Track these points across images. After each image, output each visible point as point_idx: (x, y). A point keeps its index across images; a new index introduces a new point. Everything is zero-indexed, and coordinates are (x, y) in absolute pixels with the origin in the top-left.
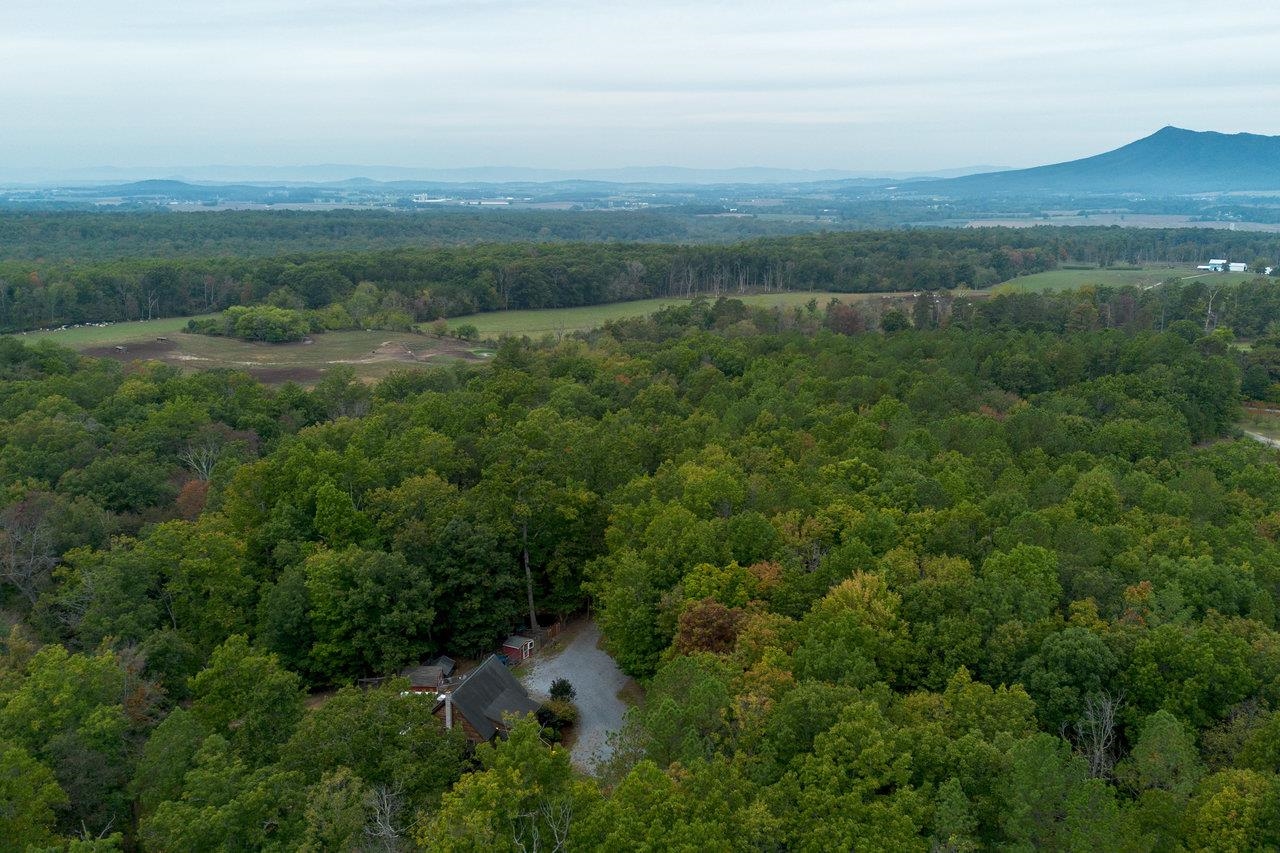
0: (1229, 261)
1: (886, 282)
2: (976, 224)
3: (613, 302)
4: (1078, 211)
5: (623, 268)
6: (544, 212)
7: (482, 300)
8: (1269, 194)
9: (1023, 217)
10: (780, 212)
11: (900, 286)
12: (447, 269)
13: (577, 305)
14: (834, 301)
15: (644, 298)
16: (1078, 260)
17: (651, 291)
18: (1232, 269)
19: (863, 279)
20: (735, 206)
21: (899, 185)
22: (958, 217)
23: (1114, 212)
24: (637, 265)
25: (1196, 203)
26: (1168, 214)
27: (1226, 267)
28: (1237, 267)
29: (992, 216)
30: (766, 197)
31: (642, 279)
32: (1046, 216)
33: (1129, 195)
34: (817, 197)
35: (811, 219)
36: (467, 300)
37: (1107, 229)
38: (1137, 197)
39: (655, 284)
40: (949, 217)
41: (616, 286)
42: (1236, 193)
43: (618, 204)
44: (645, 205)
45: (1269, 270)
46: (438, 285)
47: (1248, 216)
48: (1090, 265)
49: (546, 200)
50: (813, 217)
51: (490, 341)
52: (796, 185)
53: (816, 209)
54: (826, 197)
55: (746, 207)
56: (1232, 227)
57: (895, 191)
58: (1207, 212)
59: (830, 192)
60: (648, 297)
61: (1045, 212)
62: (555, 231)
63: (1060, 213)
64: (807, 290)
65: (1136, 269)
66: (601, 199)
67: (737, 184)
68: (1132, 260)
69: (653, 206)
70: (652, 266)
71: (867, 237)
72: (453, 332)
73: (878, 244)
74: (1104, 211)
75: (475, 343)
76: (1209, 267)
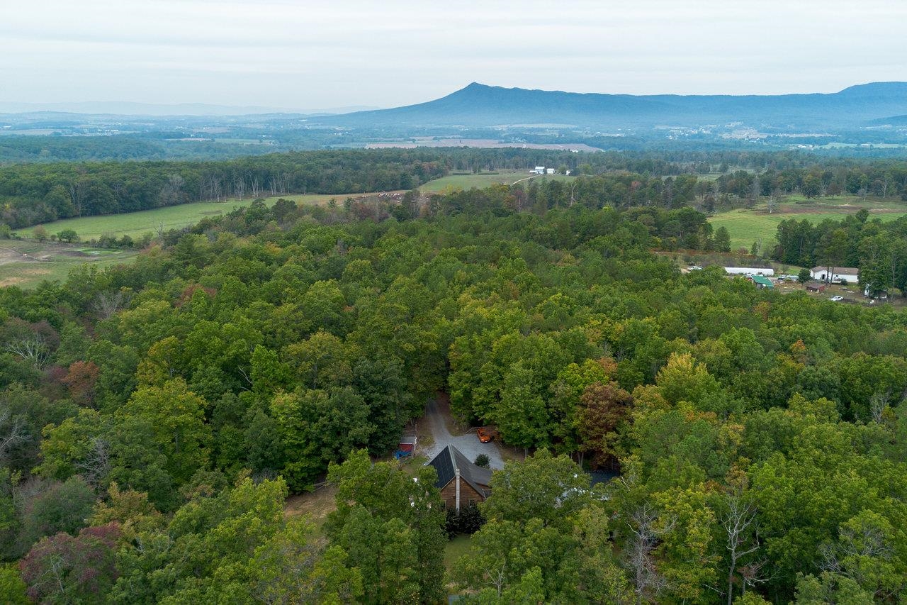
0: (546, 168)
1: (357, 186)
2: (374, 146)
3: (163, 206)
4: (433, 137)
5: (166, 180)
6: (32, 138)
7: (59, 210)
8: (535, 126)
9: (399, 141)
10: (230, 137)
11: (368, 188)
12: (19, 185)
13: (135, 210)
14: (349, 200)
15: (184, 203)
16: (459, 169)
17: (189, 197)
18: (548, 172)
19: (341, 184)
20: (192, 133)
21: (308, 118)
22: (359, 141)
23: (453, 138)
24: (176, 178)
25: (498, 132)
26: (484, 138)
27: (545, 171)
28: (550, 171)
29: (380, 141)
30: (214, 126)
31: (181, 188)
32: (414, 141)
33: (457, 126)
34: (252, 126)
35: (256, 142)
36: (48, 210)
37: (462, 148)
38: (463, 128)
39: (192, 193)
40: (353, 141)
41: (164, 194)
42: (517, 126)
43: (91, 131)
44: (116, 132)
45: (568, 172)
46: (16, 199)
47: (529, 139)
48: (466, 172)
49: (25, 127)
50: (258, 141)
51: (94, 242)
52: (232, 117)
53: (255, 135)
54: (258, 126)
55: (202, 133)
56: (524, 146)
57: (306, 122)
58: (505, 138)
59: (261, 123)
60: (187, 202)
61: (413, 138)
62: (54, 152)
63: (422, 138)
64: (302, 193)
65: (494, 174)
66: (76, 127)
67: (185, 116)
68: (491, 168)
69: (124, 132)
70: (187, 178)
71: (325, 155)
72: (53, 237)
73: (335, 160)
74: (448, 137)
75: (79, 244)
76: (536, 171)
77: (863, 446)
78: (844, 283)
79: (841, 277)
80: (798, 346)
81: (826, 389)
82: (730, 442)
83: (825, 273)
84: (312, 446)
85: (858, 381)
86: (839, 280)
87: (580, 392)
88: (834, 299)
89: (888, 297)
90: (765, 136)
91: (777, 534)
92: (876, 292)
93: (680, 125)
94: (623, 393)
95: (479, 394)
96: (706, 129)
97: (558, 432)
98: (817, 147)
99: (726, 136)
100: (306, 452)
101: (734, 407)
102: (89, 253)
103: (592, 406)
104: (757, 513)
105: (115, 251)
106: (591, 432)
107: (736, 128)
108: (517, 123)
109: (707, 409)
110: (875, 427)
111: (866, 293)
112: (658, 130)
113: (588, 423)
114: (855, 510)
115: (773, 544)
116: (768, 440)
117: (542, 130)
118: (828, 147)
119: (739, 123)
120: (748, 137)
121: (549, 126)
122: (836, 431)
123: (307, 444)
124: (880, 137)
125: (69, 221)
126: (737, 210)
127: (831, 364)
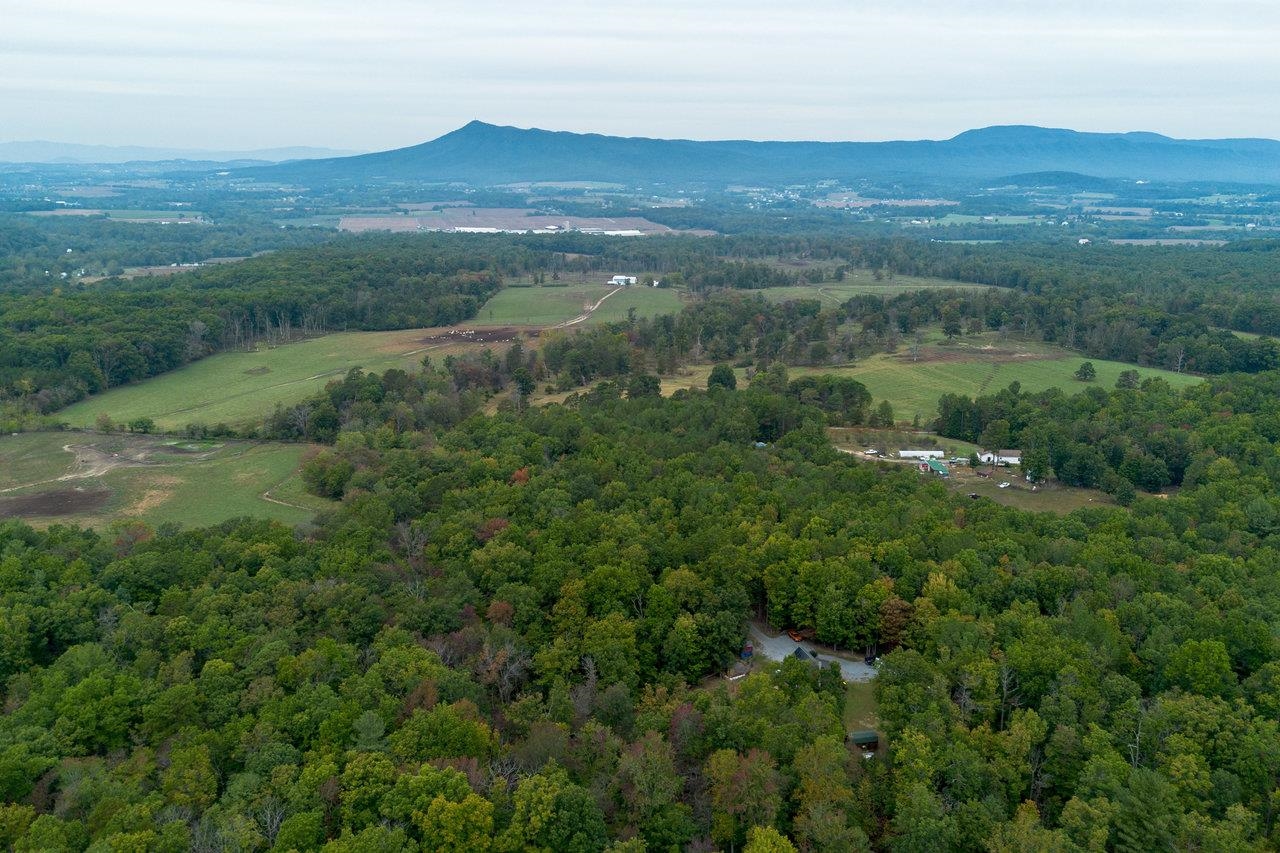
0: (627, 277)
1: (413, 320)
3: (187, 363)
5: (186, 329)
8: (569, 186)
9: (384, 212)
15: (207, 356)
17: (212, 348)
18: (631, 283)
20: (59, 197)
22: (325, 214)
23: (460, 205)
24: (199, 324)
26: (504, 207)
27: (627, 282)
28: (632, 280)
29: (357, 212)
31: (204, 337)
32: (406, 211)
36: (79, 386)
39: (216, 342)
42: (542, 185)
45: (656, 283)
48: (524, 282)
51: (180, 431)
57: (229, 177)
58: (533, 206)
60: (210, 354)
61: (402, 205)
64: (342, 330)
65: (562, 285)
68: (554, 275)
72: (122, 426)
76: (615, 283)
77: (1057, 630)
78: (1008, 465)
79: (1004, 459)
80: (1004, 559)
81: (1028, 593)
82: (987, 634)
83: (991, 456)
84: (706, 653)
85: (1047, 586)
86: (1002, 462)
87: (878, 605)
88: (1002, 486)
89: (1047, 481)
90: (869, 203)
91: (1025, 680)
92: (1036, 479)
93: (759, 186)
94: (906, 604)
95: (798, 607)
96: (793, 191)
97: (865, 631)
98: (934, 222)
99: (820, 203)
100: (702, 657)
101: (981, 610)
102: (184, 447)
103: (890, 614)
104: (1015, 671)
105: (214, 443)
106: (889, 631)
107: (832, 189)
108: (541, 181)
109: (966, 614)
110: (1061, 619)
111: (1028, 478)
112: (732, 193)
113: (888, 625)
114: (1063, 665)
115: (1025, 686)
116: (1009, 632)
117: (580, 193)
118: (946, 221)
119: (833, 182)
120: (848, 206)
121: (588, 185)
122: (1043, 623)
123: (702, 652)
124: (1003, 206)
125: (103, 396)
126: (878, 356)
127: (1030, 574)
